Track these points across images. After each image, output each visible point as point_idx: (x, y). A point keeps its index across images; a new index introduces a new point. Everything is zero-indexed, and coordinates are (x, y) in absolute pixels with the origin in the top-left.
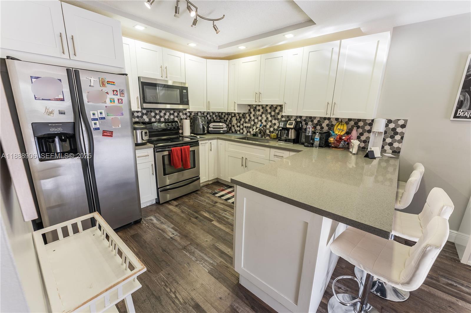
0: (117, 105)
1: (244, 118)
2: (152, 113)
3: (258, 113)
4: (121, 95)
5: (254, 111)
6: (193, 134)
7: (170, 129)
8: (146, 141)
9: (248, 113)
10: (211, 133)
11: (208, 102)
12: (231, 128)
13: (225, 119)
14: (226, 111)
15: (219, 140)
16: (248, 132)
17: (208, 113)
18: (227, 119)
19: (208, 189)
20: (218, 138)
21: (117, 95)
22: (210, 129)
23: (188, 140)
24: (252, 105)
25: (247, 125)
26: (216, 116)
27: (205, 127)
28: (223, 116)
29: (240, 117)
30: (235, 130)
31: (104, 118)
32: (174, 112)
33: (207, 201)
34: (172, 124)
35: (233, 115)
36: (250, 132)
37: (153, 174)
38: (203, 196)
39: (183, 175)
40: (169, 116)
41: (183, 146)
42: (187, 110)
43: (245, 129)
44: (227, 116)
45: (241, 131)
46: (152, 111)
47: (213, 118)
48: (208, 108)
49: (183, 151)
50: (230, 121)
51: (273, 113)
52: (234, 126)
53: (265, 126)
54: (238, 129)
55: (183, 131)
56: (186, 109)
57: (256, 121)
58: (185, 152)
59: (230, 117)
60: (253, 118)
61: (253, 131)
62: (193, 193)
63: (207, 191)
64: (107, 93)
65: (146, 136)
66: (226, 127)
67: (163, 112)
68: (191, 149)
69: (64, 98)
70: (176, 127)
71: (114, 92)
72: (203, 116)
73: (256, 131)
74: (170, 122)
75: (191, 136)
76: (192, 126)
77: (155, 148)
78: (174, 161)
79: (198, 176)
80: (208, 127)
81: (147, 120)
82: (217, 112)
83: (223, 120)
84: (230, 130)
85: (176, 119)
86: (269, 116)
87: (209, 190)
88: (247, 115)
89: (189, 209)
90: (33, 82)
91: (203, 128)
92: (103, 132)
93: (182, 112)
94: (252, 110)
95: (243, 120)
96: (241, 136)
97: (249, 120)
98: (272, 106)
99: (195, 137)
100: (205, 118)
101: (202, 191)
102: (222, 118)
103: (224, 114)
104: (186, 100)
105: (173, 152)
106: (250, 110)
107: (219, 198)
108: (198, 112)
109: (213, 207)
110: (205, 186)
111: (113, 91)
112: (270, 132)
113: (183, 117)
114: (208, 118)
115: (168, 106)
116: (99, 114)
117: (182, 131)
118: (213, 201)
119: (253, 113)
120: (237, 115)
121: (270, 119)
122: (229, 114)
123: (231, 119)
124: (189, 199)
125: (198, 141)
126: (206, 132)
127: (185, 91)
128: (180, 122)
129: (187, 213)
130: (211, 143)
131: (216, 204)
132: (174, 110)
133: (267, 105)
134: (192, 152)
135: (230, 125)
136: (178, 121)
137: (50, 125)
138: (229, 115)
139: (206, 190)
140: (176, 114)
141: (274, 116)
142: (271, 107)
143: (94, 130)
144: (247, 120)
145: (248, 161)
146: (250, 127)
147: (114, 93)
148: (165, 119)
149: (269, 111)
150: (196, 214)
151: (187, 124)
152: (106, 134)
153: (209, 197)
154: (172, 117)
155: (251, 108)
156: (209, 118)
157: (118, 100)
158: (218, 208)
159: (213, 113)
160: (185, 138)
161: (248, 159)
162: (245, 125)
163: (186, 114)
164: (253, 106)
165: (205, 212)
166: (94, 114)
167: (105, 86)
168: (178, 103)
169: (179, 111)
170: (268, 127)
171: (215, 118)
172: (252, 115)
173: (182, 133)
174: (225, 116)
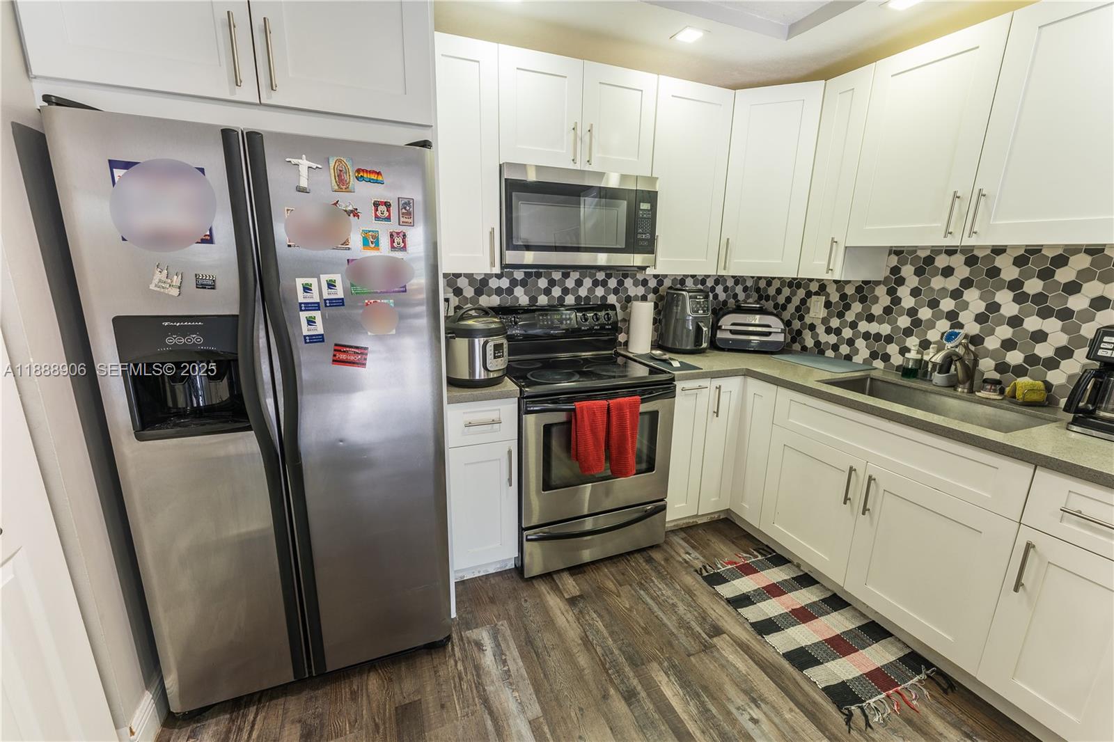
0: (388, 255)
1: (863, 300)
2: (539, 281)
3: (937, 282)
4: (402, 219)
5: (919, 272)
6: (658, 352)
7: (590, 331)
8: (500, 374)
9: (885, 281)
10: (723, 350)
11: (724, 241)
12: (799, 333)
13: (781, 300)
14: (789, 273)
15: (751, 381)
16: (874, 355)
17: (719, 280)
18: (788, 300)
19: (693, 547)
20: (748, 373)
21: (388, 219)
22: (720, 335)
23: (640, 372)
24: (913, 250)
25: (874, 328)
26: (745, 289)
27: (705, 329)
28: (772, 291)
29: (843, 297)
30: (818, 344)
31: (340, 303)
32: (609, 276)
33: (681, 608)
34: (596, 314)
35: (814, 287)
36: (886, 358)
37: (510, 480)
38: (671, 577)
39: (608, 493)
40: (591, 290)
41: (616, 396)
42: (649, 271)
43: (860, 343)
44: (786, 291)
45: (845, 349)
46: (541, 273)
47: (735, 296)
48: (722, 264)
49: (614, 414)
50: (798, 309)
51: (1033, 286)
52: (812, 327)
53: (976, 340)
54: (832, 339)
55: (628, 337)
56: (643, 268)
57: (925, 313)
58: (621, 418)
59: (801, 293)
60: (908, 302)
61: (907, 355)
62: (638, 556)
63: (687, 557)
64: (355, 213)
65: (499, 357)
66: (783, 331)
67: (575, 275)
68: (644, 408)
69: (211, 235)
70: (608, 325)
71: (377, 210)
72: (700, 291)
73: (919, 357)
74: (591, 309)
75: (653, 358)
76: (660, 321)
77: (524, 398)
78: (581, 449)
79: (662, 500)
80: (715, 327)
81: (524, 300)
82: (753, 277)
83: (771, 303)
84: (794, 340)
85: (612, 299)
86: (1005, 298)
87: (695, 554)
88: (881, 291)
89: (612, 634)
90: (117, 179)
91: (699, 330)
92: (335, 350)
93: (634, 276)
94: (908, 271)
95: (857, 307)
96: (842, 372)
97: (888, 310)
98: (1034, 251)
99: (664, 361)
100: (707, 297)
101: (669, 550)
102: (767, 298)
103: (776, 284)
104: (648, 236)
105: (579, 417)
106: (895, 270)
107: (730, 608)
108: (687, 276)
109: (702, 655)
110: (682, 529)
111: (376, 204)
112: (1002, 367)
113: (634, 290)
114: (716, 297)
115: (602, 259)
116: (324, 286)
117: (626, 336)
118: (703, 617)
119: (912, 281)
120: (831, 289)
121: (1009, 308)
122: (795, 284)
123: (803, 302)
124: (620, 577)
125: (673, 379)
126: (704, 345)
127: (645, 206)
128: (624, 308)
129: (599, 649)
130: (719, 388)
131: (715, 640)
132: (609, 270)
133: (999, 251)
134: (646, 418)
135: (797, 324)
136: (618, 306)
137: (166, 324)
138: (799, 286)
139: (681, 551)
140: (612, 283)
141: (1040, 298)
142: (1027, 256)
143: (306, 343)
144: (877, 310)
145: (877, 491)
146: (889, 339)
147: (379, 213)
148: (578, 298)
149: (1010, 272)
150: (631, 674)
151: (643, 314)
152: (343, 357)
153: (690, 592)
154: (600, 292)
155: (903, 262)
156: (722, 296)
157: (392, 236)
158: (723, 666)
159: (738, 280)
160: (633, 362)
161: (882, 484)
162: (863, 326)
163: (645, 283)
164: (915, 251)
165: (666, 673)
166: (307, 289)
167: (348, 190)
168: (618, 246)
169: (624, 273)
170: (992, 343)
171: (741, 296)
172: (904, 292)
173: (626, 344)
174: (779, 291)
